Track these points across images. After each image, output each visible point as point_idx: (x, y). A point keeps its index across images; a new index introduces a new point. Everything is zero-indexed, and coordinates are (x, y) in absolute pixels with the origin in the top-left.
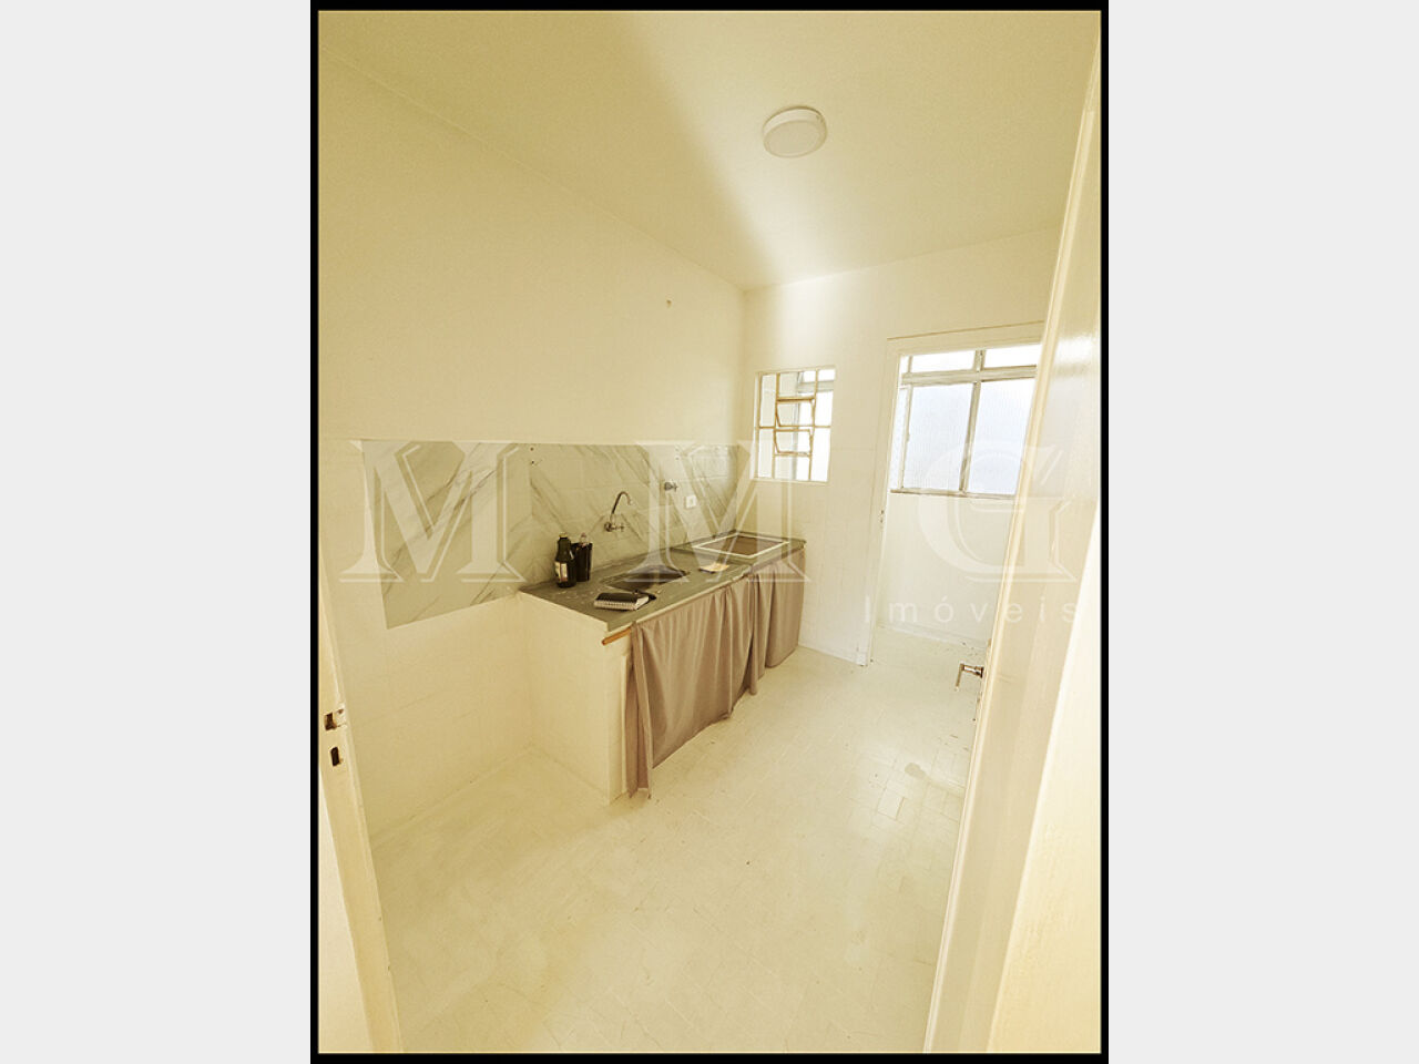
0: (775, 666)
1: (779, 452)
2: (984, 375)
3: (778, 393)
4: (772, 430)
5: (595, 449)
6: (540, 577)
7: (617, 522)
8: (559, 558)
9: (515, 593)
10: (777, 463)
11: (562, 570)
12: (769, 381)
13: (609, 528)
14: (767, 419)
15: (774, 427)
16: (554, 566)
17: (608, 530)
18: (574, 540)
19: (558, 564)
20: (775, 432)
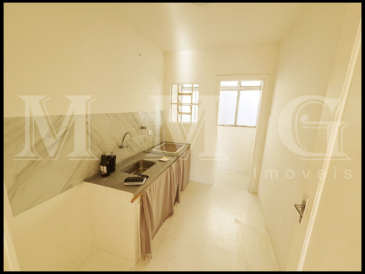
0: (183, 190)
1: (179, 113)
2: (241, 88)
3: (178, 91)
4: (177, 105)
5: (114, 115)
6: (93, 173)
7: (125, 144)
8: (102, 163)
9: (82, 183)
10: (178, 116)
11: (104, 169)
12: (175, 87)
13: (121, 147)
14: (175, 101)
15: (177, 104)
16: (100, 168)
17: (121, 148)
18: (108, 154)
19: (102, 167)
20: (178, 105)
